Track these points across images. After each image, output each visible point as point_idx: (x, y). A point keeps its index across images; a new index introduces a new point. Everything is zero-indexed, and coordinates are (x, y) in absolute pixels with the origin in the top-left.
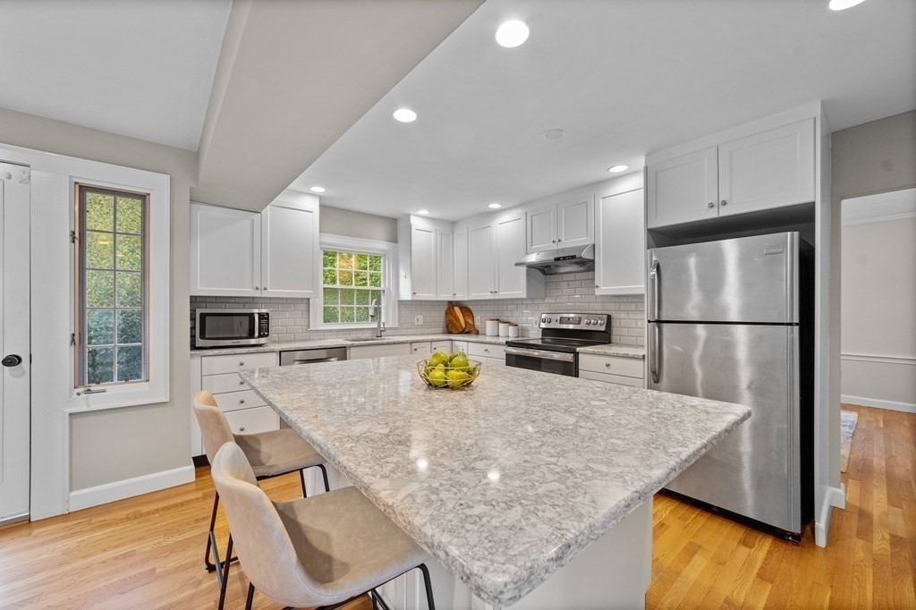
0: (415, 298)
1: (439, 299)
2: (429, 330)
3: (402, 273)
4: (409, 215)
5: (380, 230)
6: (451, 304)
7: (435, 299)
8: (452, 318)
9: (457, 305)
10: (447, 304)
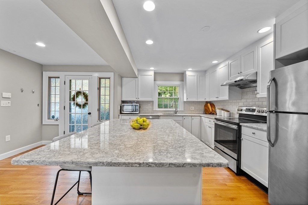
0: (188, 100)
1: (198, 101)
2: (197, 112)
3: (185, 91)
4: (186, 71)
5: (178, 78)
6: (207, 102)
7: (197, 101)
8: (207, 108)
9: (209, 103)
10: (205, 102)
